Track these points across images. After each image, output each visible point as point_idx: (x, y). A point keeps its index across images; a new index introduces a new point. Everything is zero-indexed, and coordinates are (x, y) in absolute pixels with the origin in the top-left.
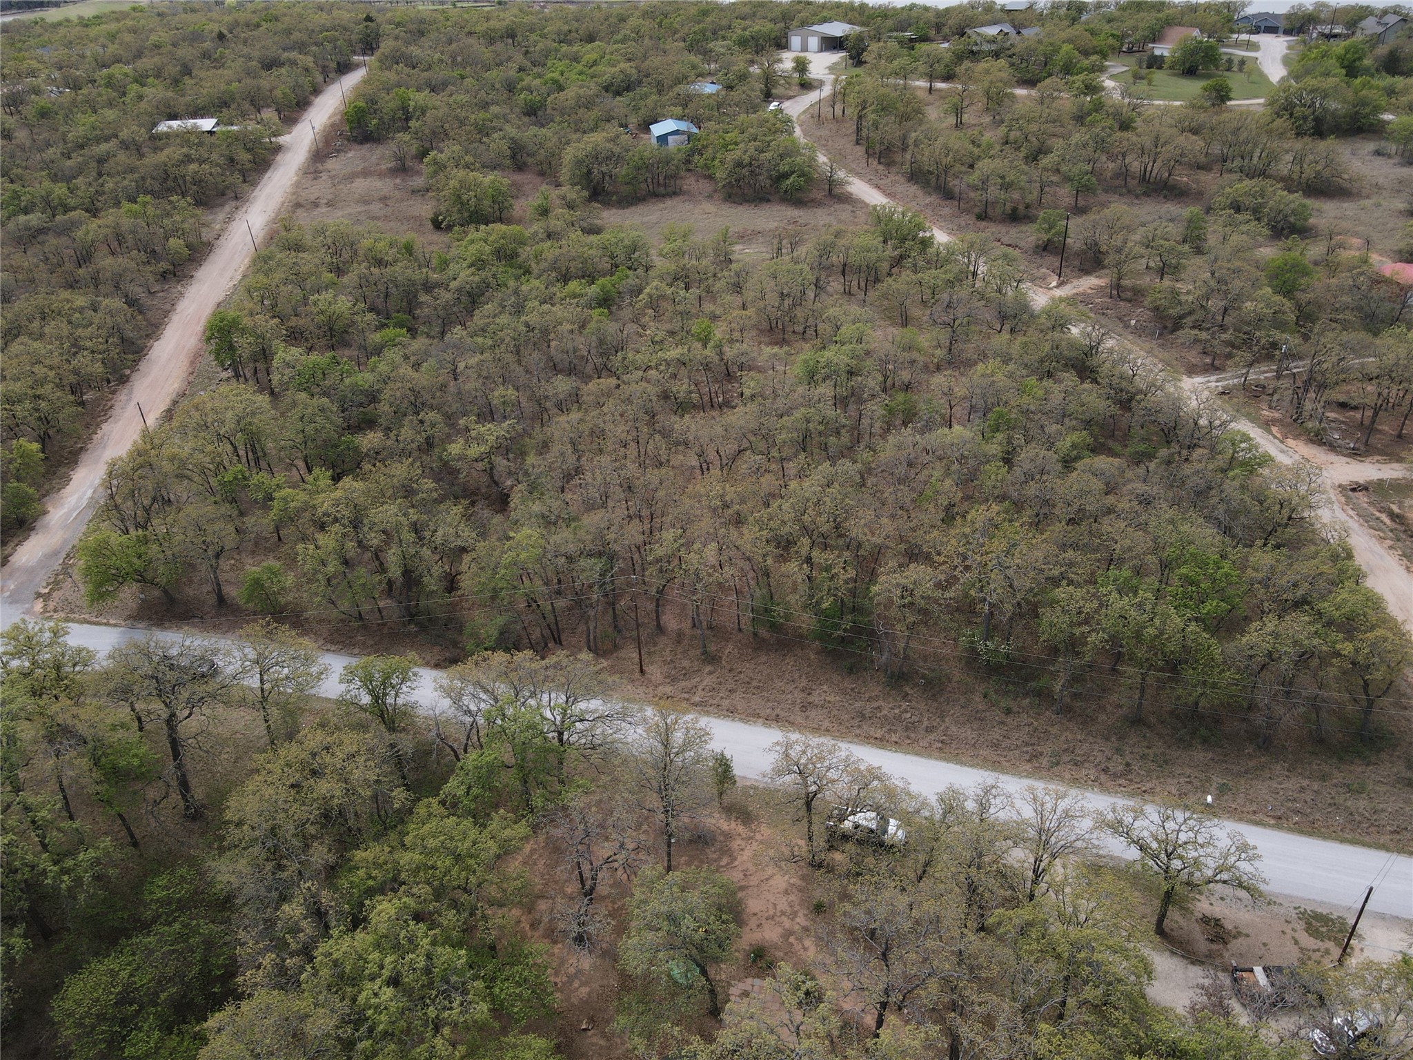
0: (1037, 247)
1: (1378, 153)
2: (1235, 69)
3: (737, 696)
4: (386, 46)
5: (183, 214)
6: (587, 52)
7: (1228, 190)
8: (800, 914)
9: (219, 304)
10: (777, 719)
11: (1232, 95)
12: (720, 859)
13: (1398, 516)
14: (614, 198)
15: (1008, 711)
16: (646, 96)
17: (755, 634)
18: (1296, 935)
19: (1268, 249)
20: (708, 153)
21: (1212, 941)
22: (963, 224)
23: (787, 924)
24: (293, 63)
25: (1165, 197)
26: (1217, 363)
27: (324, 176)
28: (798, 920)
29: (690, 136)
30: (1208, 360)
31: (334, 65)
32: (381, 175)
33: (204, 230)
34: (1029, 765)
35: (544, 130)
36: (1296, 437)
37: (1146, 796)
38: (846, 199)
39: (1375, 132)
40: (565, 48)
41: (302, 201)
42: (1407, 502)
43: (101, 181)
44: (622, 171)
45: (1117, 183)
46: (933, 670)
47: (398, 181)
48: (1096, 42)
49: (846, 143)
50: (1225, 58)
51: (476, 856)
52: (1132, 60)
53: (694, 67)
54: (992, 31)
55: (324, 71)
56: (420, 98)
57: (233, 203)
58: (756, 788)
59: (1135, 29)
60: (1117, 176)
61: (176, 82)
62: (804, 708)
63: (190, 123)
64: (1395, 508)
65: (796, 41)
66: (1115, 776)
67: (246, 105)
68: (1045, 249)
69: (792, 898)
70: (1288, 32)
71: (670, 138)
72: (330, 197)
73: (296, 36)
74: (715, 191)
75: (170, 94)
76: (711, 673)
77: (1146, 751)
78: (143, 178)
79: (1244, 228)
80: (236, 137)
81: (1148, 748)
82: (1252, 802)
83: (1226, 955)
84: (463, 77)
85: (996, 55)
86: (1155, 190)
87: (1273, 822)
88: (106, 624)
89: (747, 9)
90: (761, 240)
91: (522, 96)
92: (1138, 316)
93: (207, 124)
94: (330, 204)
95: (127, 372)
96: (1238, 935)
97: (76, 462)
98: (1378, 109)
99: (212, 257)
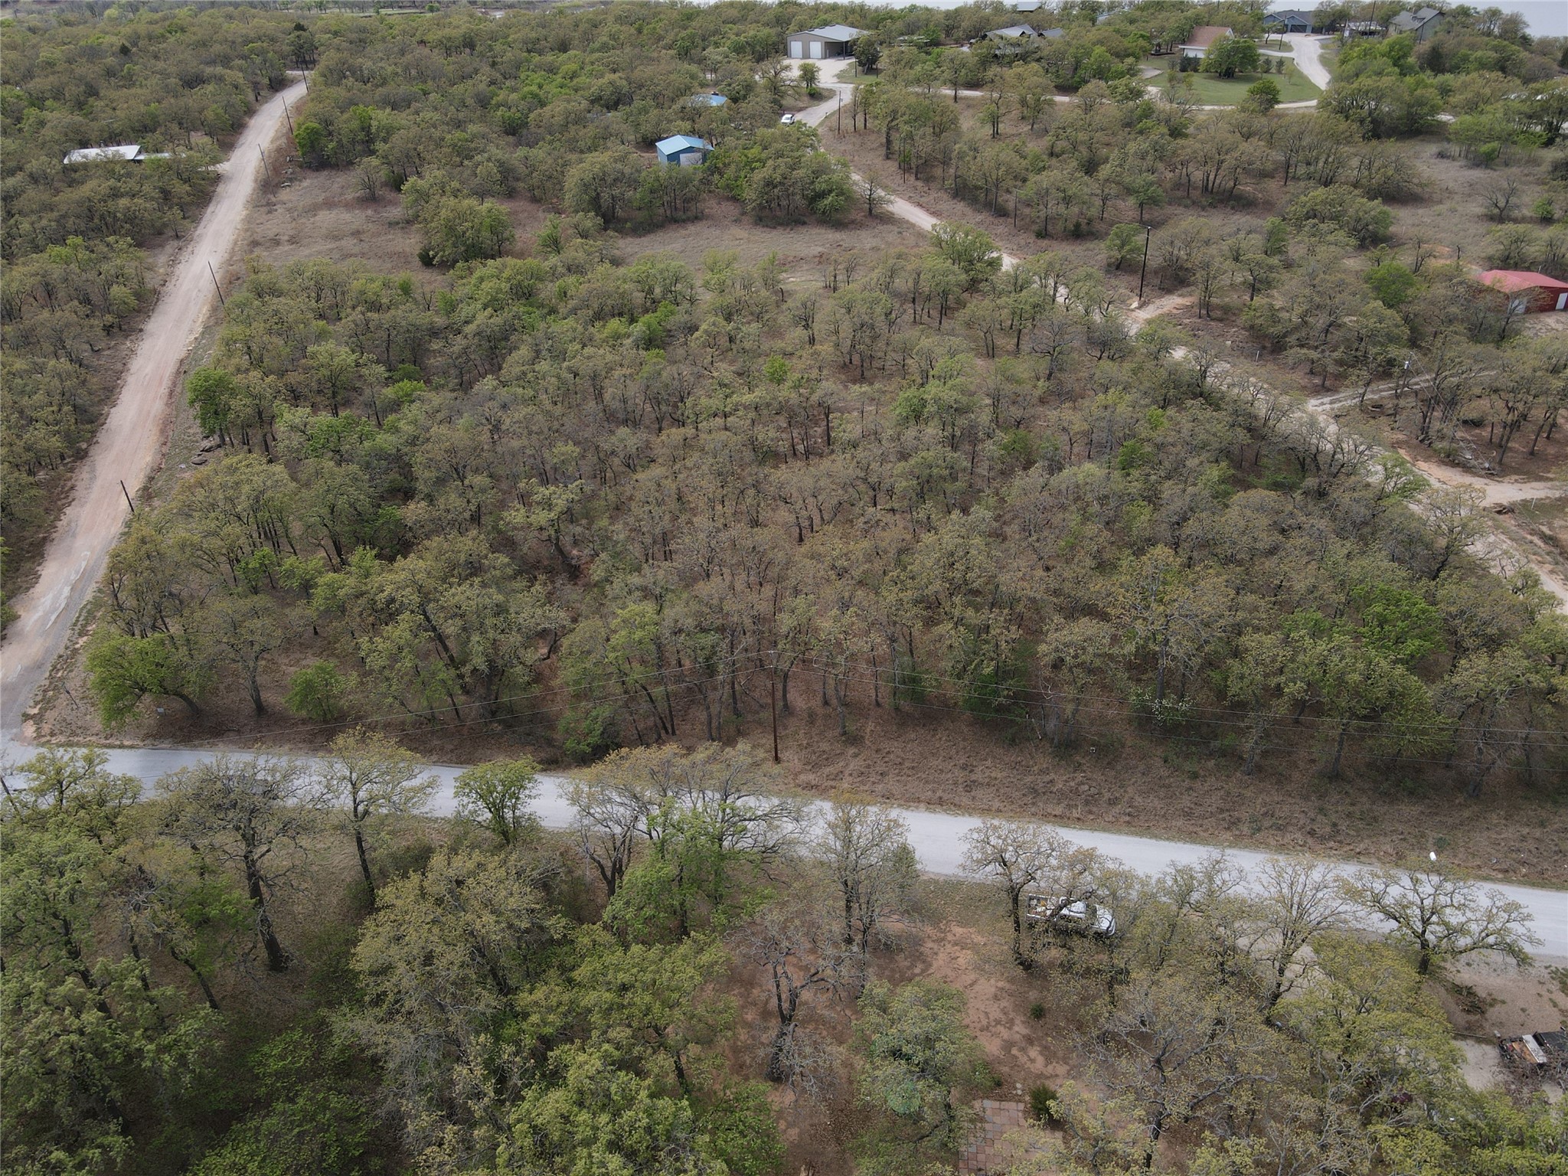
0: (1109, 265)
1: (1441, 155)
2: (1273, 70)
3: (891, 779)
4: (327, 59)
5: (121, 257)
6: (563, 63)
7: (1303, 198)
8: (1017, 1022)
9: (182, 361)
10: (941, 802)
11: (1280, 98)
12: (913, 966)
13: (1551, 538)
14: (628, 225)
15: (1195, 776)
16: (645, 111)
17: (897, 709)
18: (1553, 996)
19: (1352, 261)
20: (730, 172)
21: (1469, 1012)
22: (1023, 242)
23: (1005, 1034)
24: (220, 79)
25: (1233, 208)
26: (1327, 383)
27: (280, 209)
28: (1016, 1028)
29: (705, 155)
30: (1317, 381)
31: (266, 81)
32: (348, 206)
33: (148, 275)
34: (1229, 833)
35: (535, 151)
36: (1427, 459)
37: (1362, 858)
38: (888, 219)
39: (1432, 133)
40: (536, 59)
41: (258, 238)
42: (1557, 523)
43: (12, 221)
44: (634, 195)
45: (1179, 194)
46: (1102, 736)
47: (369, 212)
48: (1126, 43)
49: (876, 159)
50: (1262, 59)
51: (678, 989)
52: (1164, 62)
53: (693, 77)
54: (1014, 33)
55: (256, 87)
56: (381, 117)
57: (175, 243)
58: (936, 882)
59: (1162, 29)
60: (1177, 186)
61: (80, 105)
62: (968, 788)
63: (111, 150)
64: (1545, 529)
65: (796, 47)
66: (1323, 839)
67: (175, 128)
68: (1118, 268)
69: (1004, 1003)
70: (1316, 31)
71: (682, 156)
72: (291, 233)
73: (217, 48)
74: (744, 214)
75: (78, 118)
76: (856, 756)
77: (1351, 809)
78: (63, 217)
79: (1331, 238)
80: (168, 166)
81: (1353, 804)
82: (1474, 855)
83: (1487, 1025)
84: (426, 93)
85: (1024, 57)
86: (1221, 201)
87: (1500, 876)
88: (121, 747)
89: (734, 13)
90: (805, 267)
91: (499, 113)
92: (1233, 336)
93: (130, 151)
94: (293, 240)
95: (84, 446)
96: (1494, 1002)
97: (42, 557)
98: (1435, 110)
99: (161, 307)
